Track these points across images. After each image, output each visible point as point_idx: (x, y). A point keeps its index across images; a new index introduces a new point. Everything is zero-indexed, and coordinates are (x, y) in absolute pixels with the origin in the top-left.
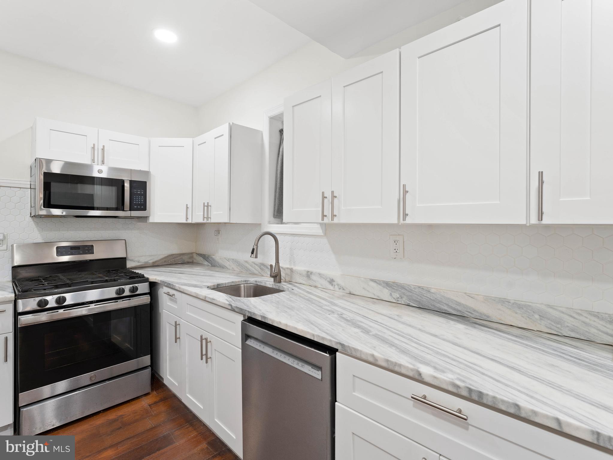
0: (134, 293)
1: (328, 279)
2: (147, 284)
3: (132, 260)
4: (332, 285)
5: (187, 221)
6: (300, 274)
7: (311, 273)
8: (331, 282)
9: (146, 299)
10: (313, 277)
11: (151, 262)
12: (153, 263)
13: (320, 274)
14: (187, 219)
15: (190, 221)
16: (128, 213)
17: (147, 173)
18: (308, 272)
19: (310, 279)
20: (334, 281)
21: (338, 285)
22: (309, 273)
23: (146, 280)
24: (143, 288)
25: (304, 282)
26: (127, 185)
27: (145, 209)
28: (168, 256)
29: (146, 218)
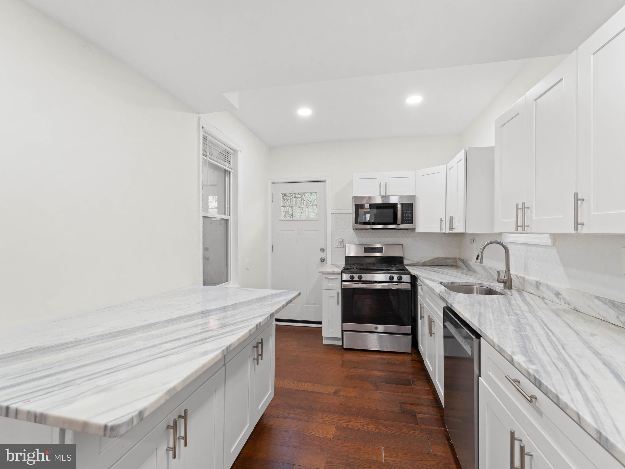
0: (400, 281)
1: (555, 292)
2: (409, 276)
3: (408, 259)
4: (558, 298)
5: (441, 231)
6: (531, 284)
7: (540, 283)
8: (558, 294)
9: (408, 286)
10: (541, 288)
11: (421, 262)
12: (423, 263)
13: (547, 285)
14: (441, 229)
15: (443, 231)
16: (401, 226)
17: (413, 197)
18: (537, 282)
19: (539, 290)
20: (560, 294)
21: (564, 299)
22: (538, 284)
23: (409, 273)
24: (406, 278)
25: (534, 293)
26: (399, 206)
27: (412, 223)
28: (434, 259)
29: (413, 229)
